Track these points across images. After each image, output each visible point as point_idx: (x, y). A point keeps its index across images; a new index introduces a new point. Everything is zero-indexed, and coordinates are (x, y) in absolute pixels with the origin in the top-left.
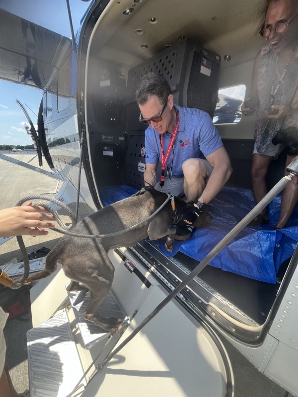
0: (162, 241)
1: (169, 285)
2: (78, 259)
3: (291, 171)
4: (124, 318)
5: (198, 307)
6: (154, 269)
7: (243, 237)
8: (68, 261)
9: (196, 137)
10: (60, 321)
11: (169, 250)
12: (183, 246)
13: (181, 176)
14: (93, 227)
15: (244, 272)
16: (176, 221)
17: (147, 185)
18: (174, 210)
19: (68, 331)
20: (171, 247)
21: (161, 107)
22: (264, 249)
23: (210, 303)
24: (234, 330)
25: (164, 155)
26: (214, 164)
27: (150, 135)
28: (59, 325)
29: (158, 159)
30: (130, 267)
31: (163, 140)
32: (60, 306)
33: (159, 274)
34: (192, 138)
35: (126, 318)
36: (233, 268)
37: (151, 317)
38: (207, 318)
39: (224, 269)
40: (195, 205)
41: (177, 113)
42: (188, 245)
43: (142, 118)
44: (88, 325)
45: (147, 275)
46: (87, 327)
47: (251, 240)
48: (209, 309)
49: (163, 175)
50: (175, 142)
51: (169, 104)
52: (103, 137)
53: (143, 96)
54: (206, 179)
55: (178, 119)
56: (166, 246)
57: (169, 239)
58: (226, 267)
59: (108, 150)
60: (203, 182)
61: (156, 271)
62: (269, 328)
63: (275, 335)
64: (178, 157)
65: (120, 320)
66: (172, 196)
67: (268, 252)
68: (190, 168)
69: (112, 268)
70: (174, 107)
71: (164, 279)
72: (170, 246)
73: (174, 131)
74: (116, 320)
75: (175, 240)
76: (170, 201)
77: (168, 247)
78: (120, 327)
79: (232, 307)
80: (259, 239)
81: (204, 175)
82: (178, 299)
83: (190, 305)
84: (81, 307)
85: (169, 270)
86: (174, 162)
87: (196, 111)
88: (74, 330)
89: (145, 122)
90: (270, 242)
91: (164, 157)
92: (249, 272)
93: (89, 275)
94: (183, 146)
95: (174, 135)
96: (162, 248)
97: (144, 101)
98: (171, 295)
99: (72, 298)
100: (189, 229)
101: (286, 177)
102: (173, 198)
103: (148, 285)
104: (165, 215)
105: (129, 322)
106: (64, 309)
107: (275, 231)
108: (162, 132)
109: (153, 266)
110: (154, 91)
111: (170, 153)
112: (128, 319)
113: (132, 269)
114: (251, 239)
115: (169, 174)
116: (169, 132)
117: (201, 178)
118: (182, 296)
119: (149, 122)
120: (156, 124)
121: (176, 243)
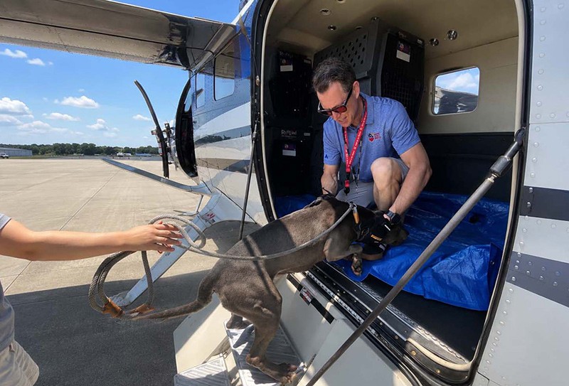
0: (347, 262)
1: (358, 317)
2: (236, 286)
3: (494, 172)
4: (299, 364)
5: (395, 345)
6: (338, 298)
7: (452, 254)
8: (225, 288)
9: (387, 130)
10: (216, 368)
11: (357, 274)
12: (375, 268)
13: (370, 180)
14: (254, 246)
15: (453, 299)
16: (361, 236)
17: (325, 193)
18: (357, 222)
19: (226, 381)
20: (360, 269)
21: (345, 95)
22: (477, 269)
23: (410, 340)
24: (439, 372)
25: (349, 153)
26: (409, 163)
27: (330, 130)
28: (214, 373)
29: (340, 159)
30: (307, 297)
31: (348, 135)
32: (215, 351)
33: (344, 305)
34: (382, 131)
35: (302, 364)
36: (439, 295)
37: (333, 360)
38: (407, 359)
39: (428, 297)
40: (385, 216)
41: (364, 102)
42: (381, 266)
43: (321, 108)
44: (252, 373)
45: (329, 306)
46: (251, 375)
47: (462, 258)
48: (408, 346)
49: (348, 179)
50: (361, 138)
51: (354, 92)
52: (283, 132)
53: (322, 83)
54: (400, 183)
55: (366, 110)
56: (353, 269)
57: (355, 259)
58: (430, 293)
59: (288, 149)
60: (397, 186)
61: (340, 300)
62: (478, 366)
63: (484, 374)
64: (366, 156)
65: (293, 366)
66: (354, 206)
67: (481, 272)
68: (381, 169)
69: (279, 298)
70: (360, 95)
71: (351, 310)
72: (357, 268)
73: (361, 123)
74: (289, 366)
75: (363, 259)
76: (352, 212)
77: (355, 269)
78: (294, 375)
79: (438, 343)
80: (471, 256)
81: (398, 178)
82: (368, 334)
83: (384, 342)
84: (244, 350)
85: (357, 299)
86: (362, 162)
87: (387, 100)
88: (234, 381)
89: (325, 113)
90: (484, 259)
91: (350, 157)
92: (460, 299)
93: (250, 305)
94: (372, 140)
95: (361, 129)
96: (348, 271)
97: (324, 89)
98: (359, 330)
99: (232, 338)
100: (381, 246)
101: (489, 179)
102: (355, 208)
103: (330, 319)
104: (346, 229)
105: (305, 369)
106: (221, 355)
107: (489, 245)
108: (346, 125)
109: (336, 294)
110: (336, 77)
111: (356, 150)
112: (304, 366)
113: (310, 300)
114: (461, 256)
115: (356, 178)
116: (355, 125)
117: (394, 181)
118: (373, 331)
119: (330, 113)
120: (339, 115)
121: (365, 264)
